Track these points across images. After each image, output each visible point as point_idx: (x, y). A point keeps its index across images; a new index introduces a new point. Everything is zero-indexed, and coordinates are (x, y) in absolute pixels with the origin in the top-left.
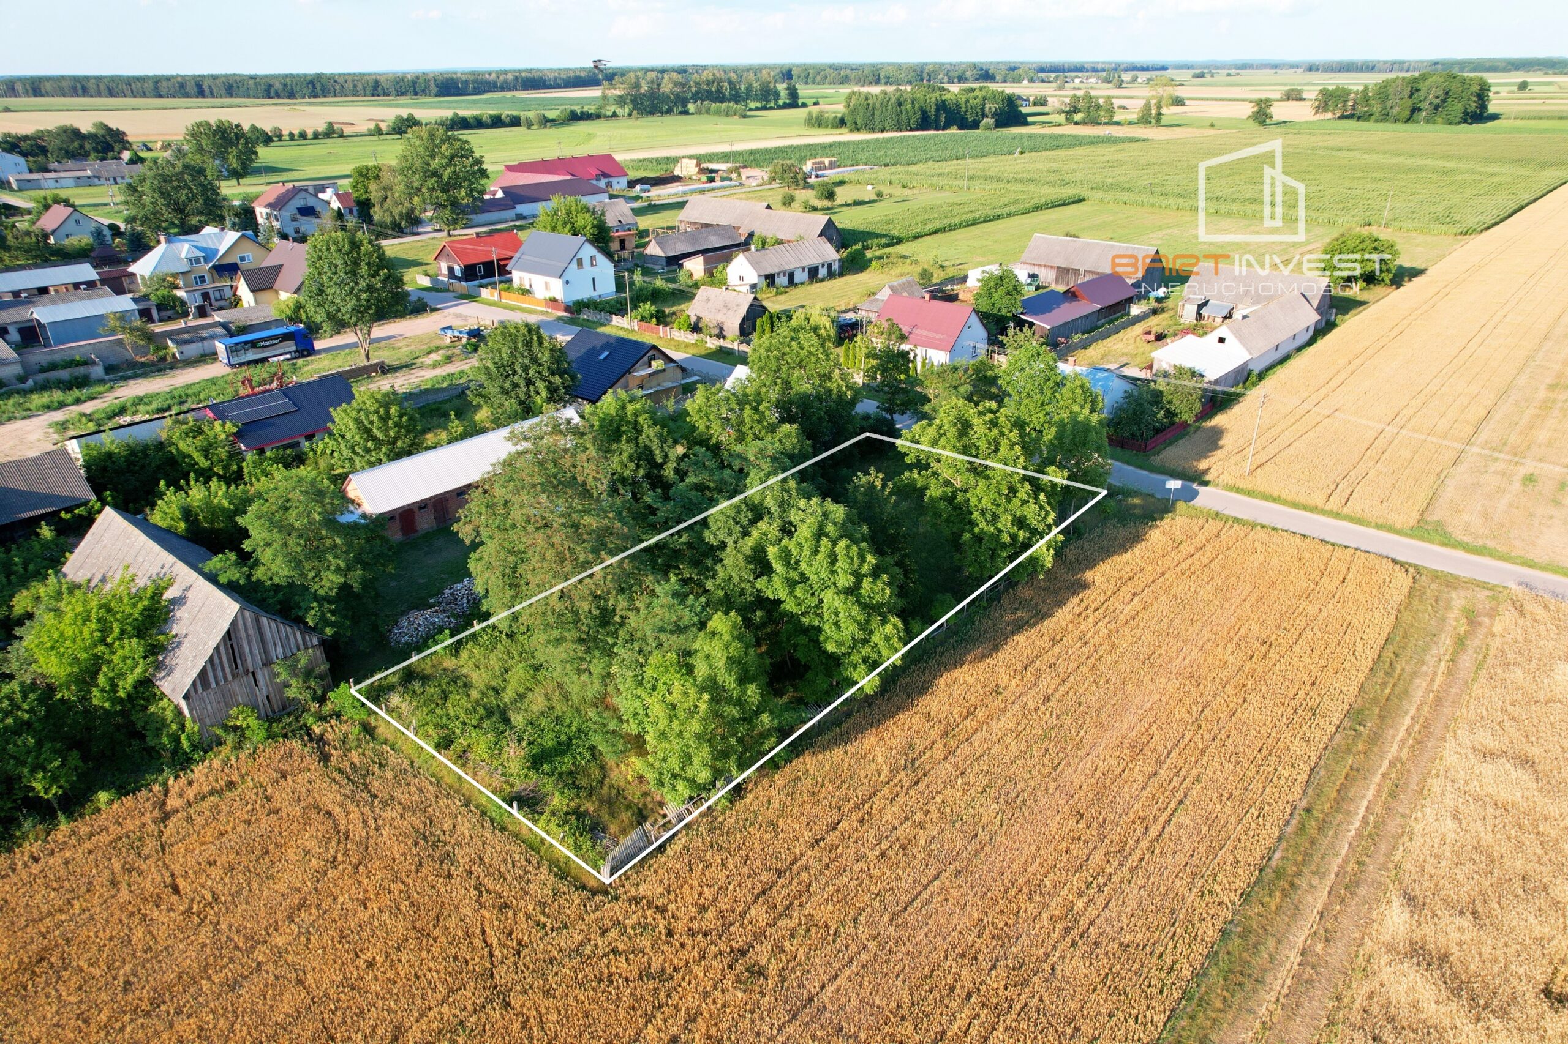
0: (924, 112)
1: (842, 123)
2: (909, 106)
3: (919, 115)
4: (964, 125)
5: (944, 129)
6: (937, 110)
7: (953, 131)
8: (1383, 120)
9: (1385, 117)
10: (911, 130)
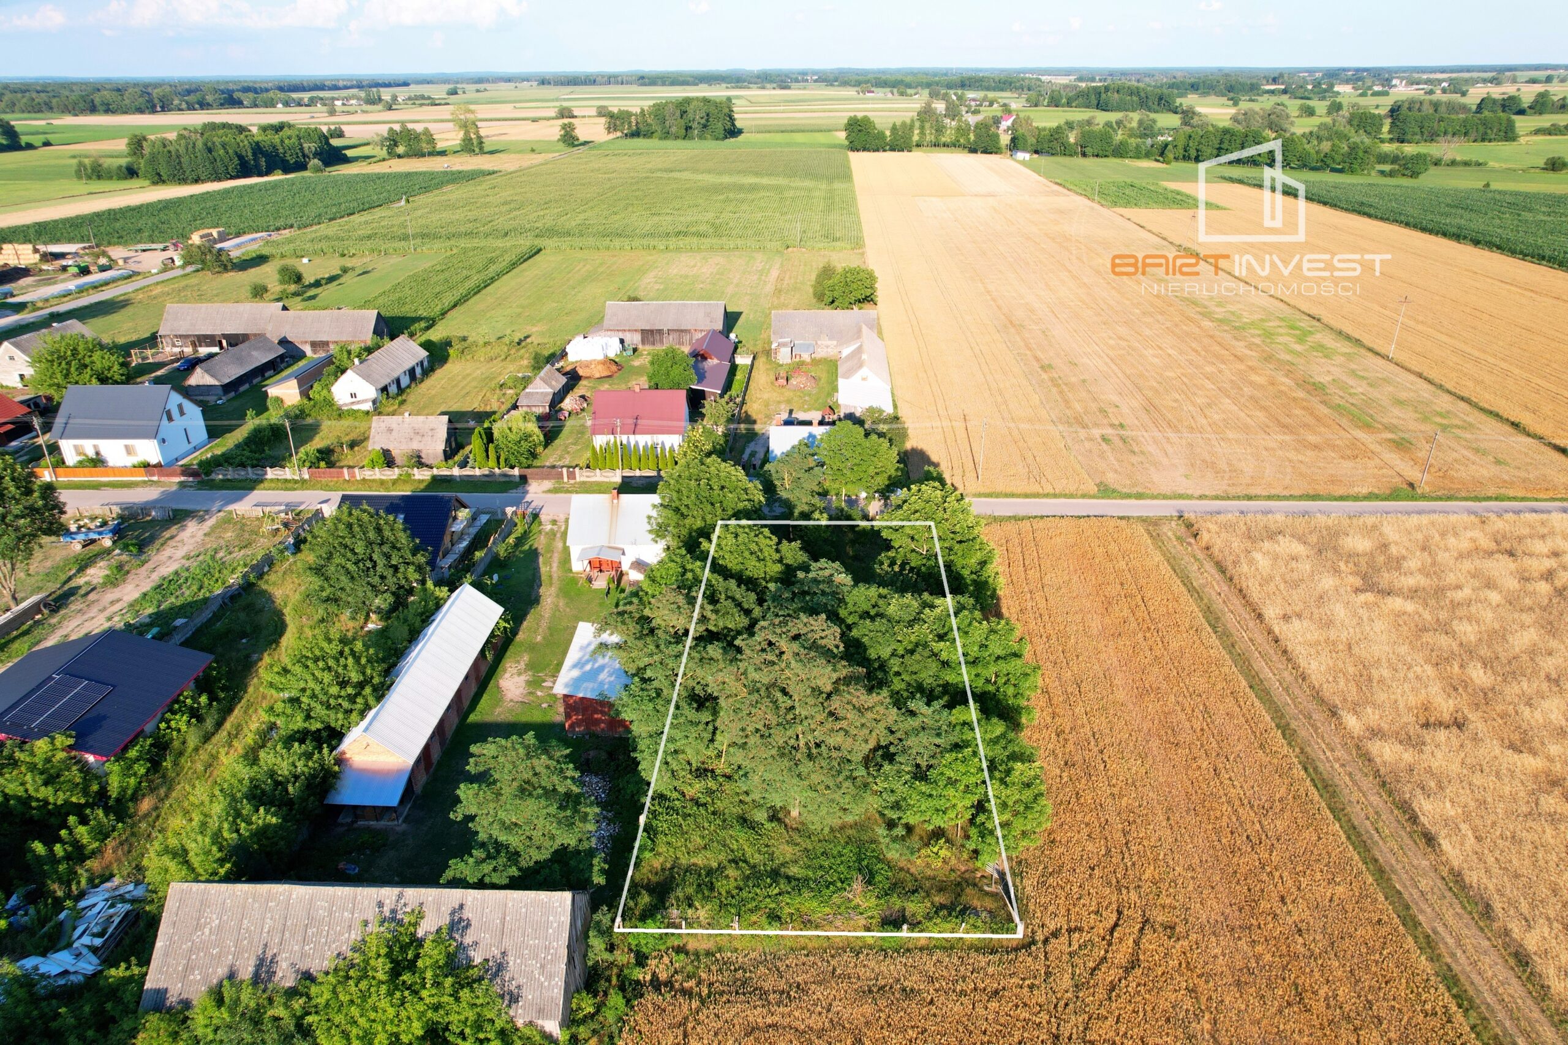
0: (240, 157)
1: (131, 172)
2: (222, 152)
3: (236, 161)
4: (287, 169)
5: (267, 174)
6: (254, 154)
7: (277, 177)
8: (665, 138)
9: (666, 135)
10: (232, 178)
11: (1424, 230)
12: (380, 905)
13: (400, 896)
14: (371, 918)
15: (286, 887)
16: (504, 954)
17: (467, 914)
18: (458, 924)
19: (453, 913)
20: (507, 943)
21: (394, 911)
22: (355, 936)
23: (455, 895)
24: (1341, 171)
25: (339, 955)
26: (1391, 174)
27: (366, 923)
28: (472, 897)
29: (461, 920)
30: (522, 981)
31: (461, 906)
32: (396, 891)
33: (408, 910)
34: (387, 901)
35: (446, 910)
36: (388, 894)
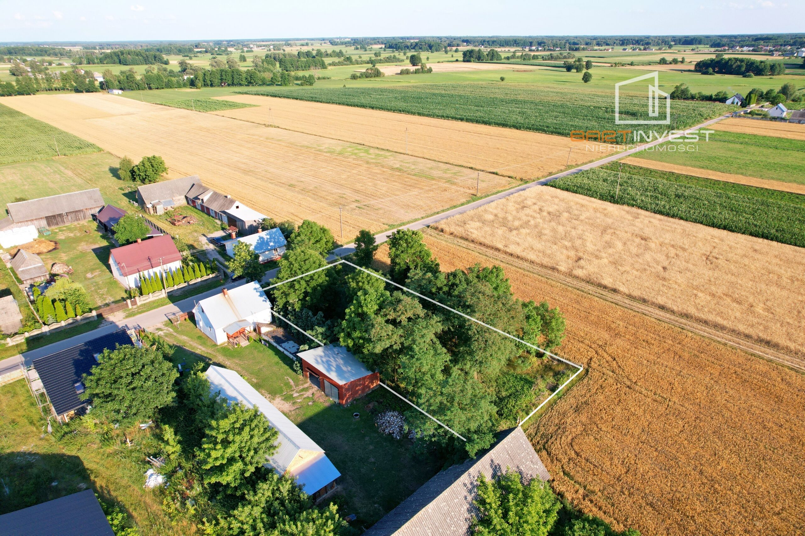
11: (348, 105)
12: (465, 485)
13: (469, 475)
14: (466, 494)
15: (424, 509)
16: (518, 467)
17: (496, 462)
18: (496, 469)
19: (491, 466)
20: (517, 462)
21: (472, 483)
22: (466, 506)
23: (486, 458)
24: (280, 85)
25: (466, 520)
26: (302, 85)
27: (466, 498)
28: (492, 454)
29: (496, 466)
30: (530, 472)
31: (492, 461)
32: (466, 474)
33: (476, 478)
34: (466, 482)
35: (488, 467)
36: (464, 478)
